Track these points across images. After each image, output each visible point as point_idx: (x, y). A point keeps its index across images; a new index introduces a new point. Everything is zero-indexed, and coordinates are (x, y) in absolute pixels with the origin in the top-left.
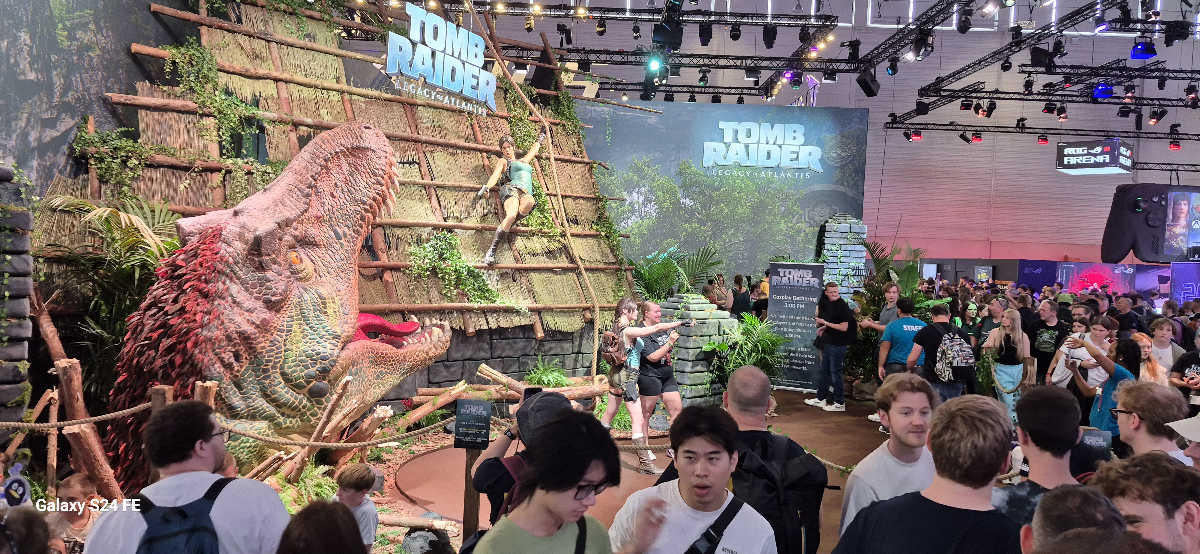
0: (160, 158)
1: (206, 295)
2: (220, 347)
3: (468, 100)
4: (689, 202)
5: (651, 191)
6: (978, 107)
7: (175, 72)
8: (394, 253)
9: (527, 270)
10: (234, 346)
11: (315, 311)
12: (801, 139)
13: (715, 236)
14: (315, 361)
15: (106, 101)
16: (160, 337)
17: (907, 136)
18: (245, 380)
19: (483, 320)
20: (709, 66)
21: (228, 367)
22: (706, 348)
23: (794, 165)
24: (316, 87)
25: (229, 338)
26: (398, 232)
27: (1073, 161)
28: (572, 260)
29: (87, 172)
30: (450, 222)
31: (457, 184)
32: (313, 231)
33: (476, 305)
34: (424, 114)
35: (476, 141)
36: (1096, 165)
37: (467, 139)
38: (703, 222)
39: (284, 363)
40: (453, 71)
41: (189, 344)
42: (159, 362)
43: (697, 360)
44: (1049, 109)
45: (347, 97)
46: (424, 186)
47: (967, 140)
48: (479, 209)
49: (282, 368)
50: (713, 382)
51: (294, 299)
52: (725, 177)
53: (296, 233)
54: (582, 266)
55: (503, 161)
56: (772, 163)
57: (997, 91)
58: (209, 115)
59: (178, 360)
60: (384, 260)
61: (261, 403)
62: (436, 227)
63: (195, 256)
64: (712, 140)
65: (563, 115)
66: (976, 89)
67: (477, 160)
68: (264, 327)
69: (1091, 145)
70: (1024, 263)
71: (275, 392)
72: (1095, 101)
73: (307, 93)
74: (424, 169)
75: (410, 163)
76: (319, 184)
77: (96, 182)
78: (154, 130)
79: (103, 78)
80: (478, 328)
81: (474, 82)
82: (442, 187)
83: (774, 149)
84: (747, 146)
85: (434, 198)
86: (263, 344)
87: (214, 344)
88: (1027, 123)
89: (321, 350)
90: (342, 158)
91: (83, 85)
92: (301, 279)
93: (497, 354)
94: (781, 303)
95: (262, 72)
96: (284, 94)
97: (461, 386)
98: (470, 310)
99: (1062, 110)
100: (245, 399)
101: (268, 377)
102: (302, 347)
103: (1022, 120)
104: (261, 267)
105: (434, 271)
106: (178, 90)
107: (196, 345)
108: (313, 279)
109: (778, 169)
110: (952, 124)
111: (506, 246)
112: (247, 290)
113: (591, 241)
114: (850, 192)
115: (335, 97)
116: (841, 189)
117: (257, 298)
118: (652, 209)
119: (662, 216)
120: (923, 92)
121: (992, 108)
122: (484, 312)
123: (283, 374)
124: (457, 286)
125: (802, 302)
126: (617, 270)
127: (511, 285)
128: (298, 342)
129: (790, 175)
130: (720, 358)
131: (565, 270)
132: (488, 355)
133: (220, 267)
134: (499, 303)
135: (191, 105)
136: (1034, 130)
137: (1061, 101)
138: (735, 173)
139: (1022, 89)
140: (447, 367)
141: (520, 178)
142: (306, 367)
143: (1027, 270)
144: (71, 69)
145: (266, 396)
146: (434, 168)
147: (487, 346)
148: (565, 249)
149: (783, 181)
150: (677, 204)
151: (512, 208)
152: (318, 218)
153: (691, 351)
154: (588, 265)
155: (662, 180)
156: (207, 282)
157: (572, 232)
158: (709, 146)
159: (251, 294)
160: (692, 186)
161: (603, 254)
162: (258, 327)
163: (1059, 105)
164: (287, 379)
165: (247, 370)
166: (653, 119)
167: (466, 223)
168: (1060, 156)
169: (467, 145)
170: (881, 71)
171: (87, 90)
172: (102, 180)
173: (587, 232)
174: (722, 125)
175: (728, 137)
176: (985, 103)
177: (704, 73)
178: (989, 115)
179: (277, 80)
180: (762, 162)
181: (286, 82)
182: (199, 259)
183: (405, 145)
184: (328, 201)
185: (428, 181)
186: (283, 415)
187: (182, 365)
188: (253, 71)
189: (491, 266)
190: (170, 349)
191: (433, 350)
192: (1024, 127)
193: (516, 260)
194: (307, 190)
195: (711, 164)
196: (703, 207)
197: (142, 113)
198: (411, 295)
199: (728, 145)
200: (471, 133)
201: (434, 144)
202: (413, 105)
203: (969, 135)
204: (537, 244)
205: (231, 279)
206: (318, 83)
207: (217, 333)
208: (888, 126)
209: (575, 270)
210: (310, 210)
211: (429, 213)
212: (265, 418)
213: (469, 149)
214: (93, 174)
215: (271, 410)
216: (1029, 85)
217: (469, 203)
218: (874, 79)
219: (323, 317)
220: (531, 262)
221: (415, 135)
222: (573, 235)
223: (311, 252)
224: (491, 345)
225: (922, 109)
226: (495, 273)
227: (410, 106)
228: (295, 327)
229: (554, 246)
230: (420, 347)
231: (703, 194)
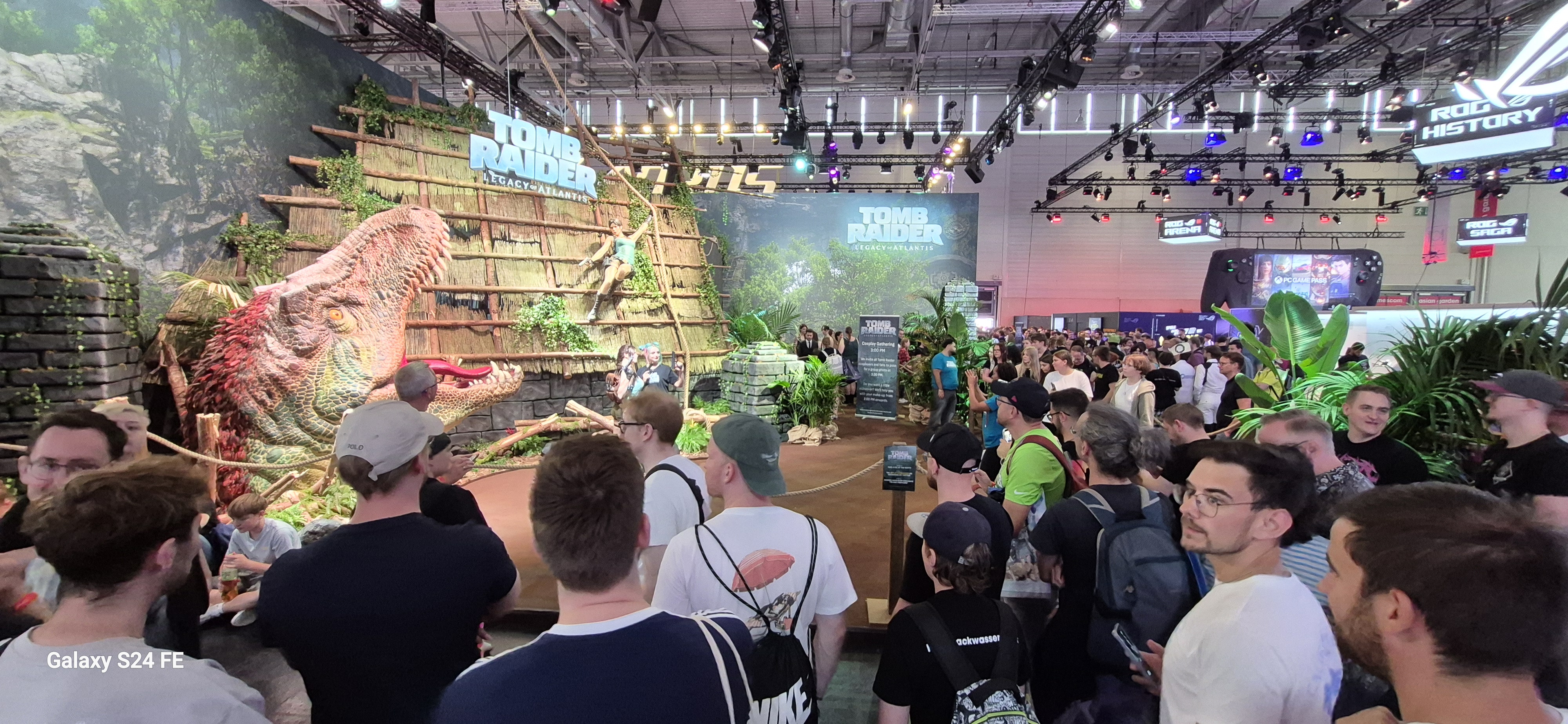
0: (300, 244)
1: (246, 346)
2: (253, 387)
3: (565, 189)
4: (837, 272)
5: (807, 264)
6: (1097, 192)
7: (325, 177)
8: (505, 313)
9: (628, 325)
10: (266, 386)
11: (347, 357)
12: (925, 219)
13: (859, 298)
14: (346, 398)
15: (262, 201)
16: (208, 379)
17: (1050, 218)
18: (280, 414)
19: (580, 366)
20: (851, 164)
21: (262, 403)
22: (772, 385)
23: (920, 240)
24: (453, 186)
25: (261, 380)
26: (511, 297)
27: (1172, 232)
28: (672, 317)
29: (237, 254)
30: (562, 289)
31: (571, 258)
32: (357, 294)
33: (572, 354)
34: (550, 204)
35: (596, 223)
36: (1190, 235)
37: (588, 223)
38: (849, 288)
39: (316, 399)
40: (546, 166)
41: (226, 385)
42: (205, 400)
43: (763, 395)
44: (1156, 192)
45: (481, 192)
46: (542, 261)
47: (1097, 220)
48: (590, 277)
49: (314, 403)
50: (779, 413)
51: (327, 347)
52: (865, 251)
53: (335, 295)
54: (678, 321)
55: (610, 238)
56: (903, 239)
57: (1112, 179)
58: (352, 210)
59: (218, 398)
60: (495, 319)
61: (297, 432)
62: (547, 293)
63: (244, 315)
64: (854, 222)
65: (680, 201)
66: (1094, 178)
67: (593, 238)
68: (293, 370)
69: (1186, 219)
70: (1123, 315)
71: (308, 423)
72: (1194, 184)
73: (444, 191)
74: (544, 247)
75: (531, 243)
76: (364, 256)
77: (243, 264)
78: (302, 222)
79: (258, 183)
80: (575, 372)
81: (571, 175)
82: (559, 261)
83: (904, 228)
84: (882, 226)
85: (550, 270)
86: (293, 384)
87: (247, 385)
88: (1146, 205)
89: (351, 388)
90: (389, 234)
91: (235, 188)
92: (340, 332)
93: (596, 393)
94: (867, 348)
95: (404, 175)
96: (424, 192)
97: (553, 418)
98: (569, 358)
99: (1166, 192)
100: (280, 429)
101: (302, 411)
102: (333, 386)
103: (1142, 202)
104: (290, 323)
105: (537, 327)
106: (328, 190)
107: (232, 385)
108: (355, 331)
109: (908, 244)
110: (1085, 207)
111: (611, 306)
112: (280, 341)
113: (692, 301)
114: (966, 261)
115: (470, 192)
116: (957, 258)
117: (288, 348)
118: (808, 278)
119: (817, 284)
120: (1052, 182)
121: (1108, 193)
122: (583, 359)
123: (316, 409)
124: (558, 340)
125: (883, 347)
126: (715, 324)
127: (612, 337)
128: (329, 382)
129: (917, 248)
130: (787, 393)
131: (665, 325)
132: (588, 394)
133: (262, 323)
134: (596, 352)
135: (335, 201)
136: (1152, 210)
137: (1166, 185)
138: (873, 248)
139: (1126, 176)
140: (551, 404)
141: (623, 251)
142: (337, 403)
143: (1126, 320)
144: (219, 176)
145: (301, 426)
146: (552, 245)
147: (587, 387)
148: (666, 307)
149: (912, 253)
150: (828, 274)
151: (611, 275)
152: (362, 282)
153: (757, 389)
154: (686, 320)
155: (815, 255)
156: (248, 335)
157: (674, 294)
158: (851, 227)
159: (283, 344)
160: (839, 259)
161: (703, 312)
162: (286, 370)
163: (1163, 188)
164: (321, 414)
165: (281, 405)
166: (807, 207)
167: (575, 289)
168: (1162, 229)
169: (585, 226)
170: (983, 163)
171: (242, 193)
172: (247, 262)
173: (690, 294)
174: (862, 210)
175: (867, 220)
176: (1103, 189)
177: (846, 168)
178: (1106, 198)
179: (418, 181)
180: (895, 238)
181: (427, 182)
182: (246, 317)
183: (530, 229)
184: (373, 268)
185: (546, 256)
186: (320, 441)
187: (222, 402)
188: (396, 175)
189: (592, 323)
190: (213, 389)
191: (499, 389)
192: (1143, 208)
193: (619, 317)
194: (353, 260)
195: (854, 241)
196: (849, 275)
197: (293, 210)
198: (516, 346)
199: (866, 225)
200: (592, 218)
201: (556, 227)
202: (541, 197)
203: (1099, 216)
204: (641, 304)
205: (269, 332)
206: (454, 182)
207: (251, 375)
208: (1034, 211)
209: (673, 324)
210: (354, 276)
211: (544, 281)
212: (301, 444)
213: (588, 230)
214: (241, 257)
215: (308, 437)
216: (1132, 172)
217: (581, 273)
218: (978, 169)
219: (354, 361)
220: (631, 319)
221: (540, 221)
222: (673, 297)
223: (354, 310)
224: (591, 385)
225: (1052, 196)
226: (599, 328)
227: (538, 199)
228: (327, 369)
229: (654, 305)
230: (485, 386)
231: (847, 264)
